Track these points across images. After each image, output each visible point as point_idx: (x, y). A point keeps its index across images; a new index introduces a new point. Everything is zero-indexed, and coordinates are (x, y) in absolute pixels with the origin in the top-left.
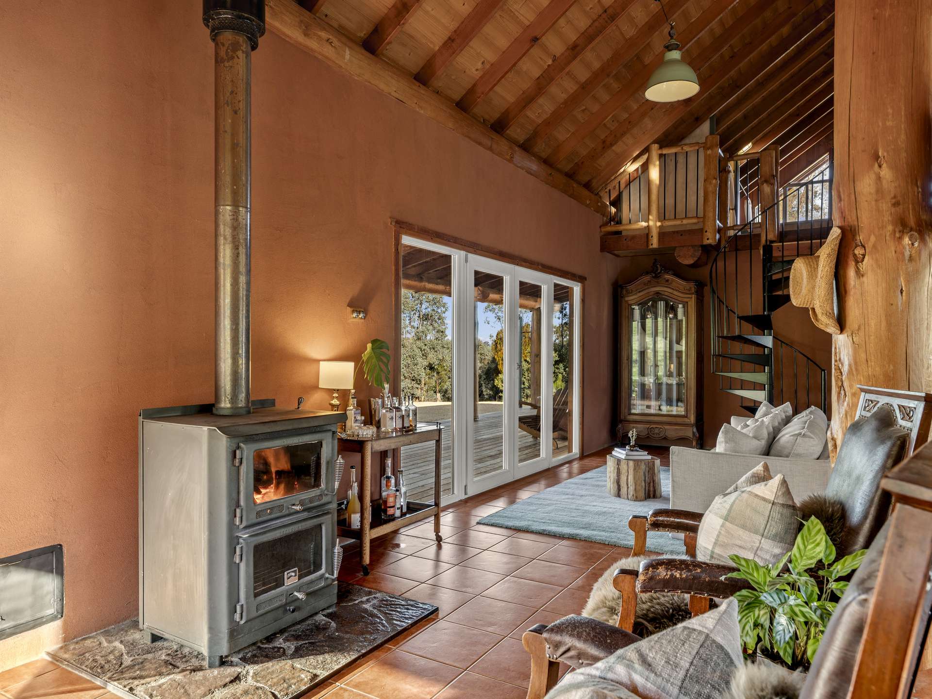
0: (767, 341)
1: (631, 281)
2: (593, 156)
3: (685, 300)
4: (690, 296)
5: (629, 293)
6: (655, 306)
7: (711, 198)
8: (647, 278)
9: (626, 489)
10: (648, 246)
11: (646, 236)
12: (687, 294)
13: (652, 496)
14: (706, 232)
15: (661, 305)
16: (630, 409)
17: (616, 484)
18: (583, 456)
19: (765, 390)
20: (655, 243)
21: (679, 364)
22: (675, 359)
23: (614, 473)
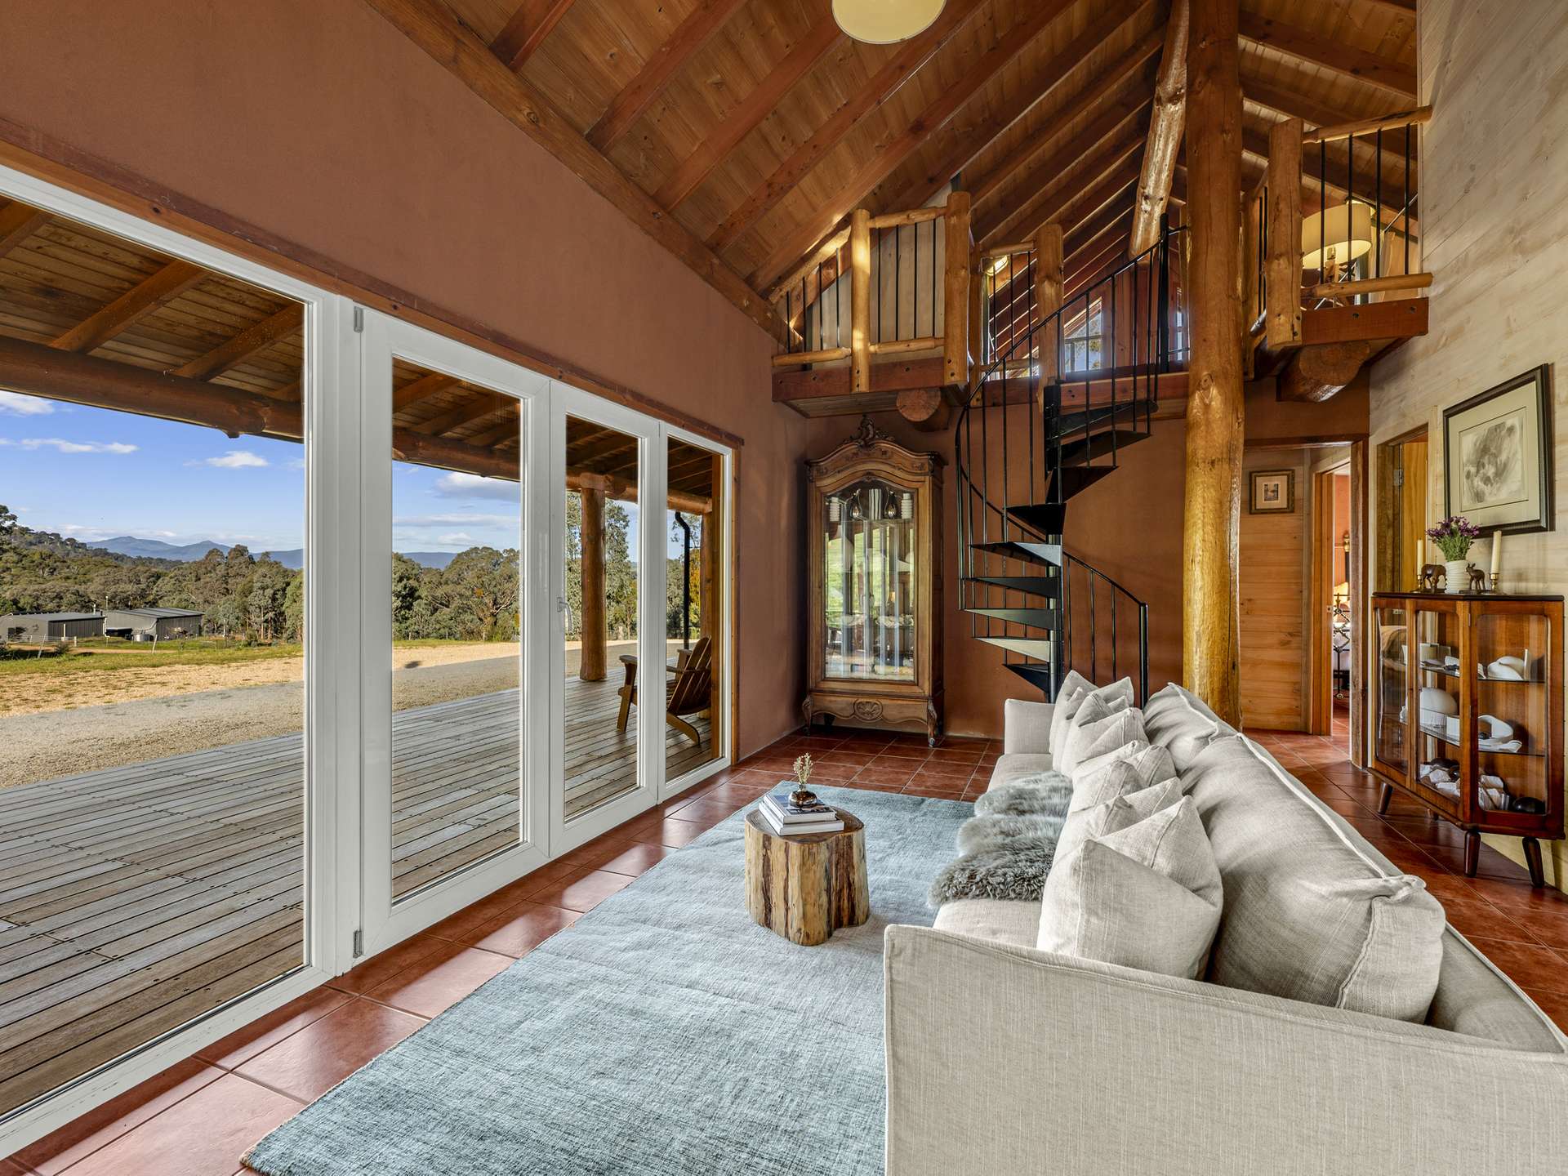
0: (1052, 553)
1: (825, 453)
2: (751, 212)
3: (914, 485)
4: (922, 478)
5: (823, 474)
6: (865, 496)
7: (957, 303)
8: (852, 448)
9: (783, 911)
10: (851, 390)
11: (848, 370)
12: (917, 474)
13: (845, 920)
14: (950, 362)
15: (875, 495)
16: (824, 670)
17: (760, 895)
18: (738, 765)
19: (1049, 639)
20: (862, 383)
21: (905, 594)
22: (897, 585)
23: (756, 865)
